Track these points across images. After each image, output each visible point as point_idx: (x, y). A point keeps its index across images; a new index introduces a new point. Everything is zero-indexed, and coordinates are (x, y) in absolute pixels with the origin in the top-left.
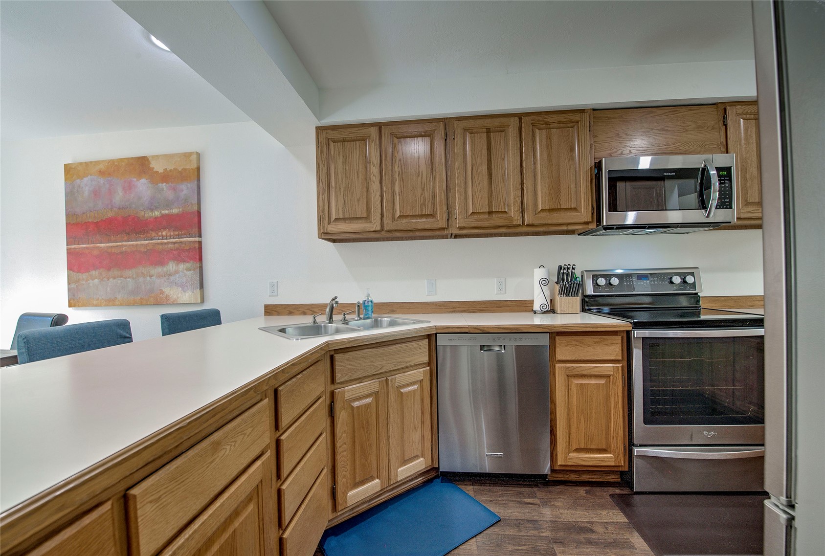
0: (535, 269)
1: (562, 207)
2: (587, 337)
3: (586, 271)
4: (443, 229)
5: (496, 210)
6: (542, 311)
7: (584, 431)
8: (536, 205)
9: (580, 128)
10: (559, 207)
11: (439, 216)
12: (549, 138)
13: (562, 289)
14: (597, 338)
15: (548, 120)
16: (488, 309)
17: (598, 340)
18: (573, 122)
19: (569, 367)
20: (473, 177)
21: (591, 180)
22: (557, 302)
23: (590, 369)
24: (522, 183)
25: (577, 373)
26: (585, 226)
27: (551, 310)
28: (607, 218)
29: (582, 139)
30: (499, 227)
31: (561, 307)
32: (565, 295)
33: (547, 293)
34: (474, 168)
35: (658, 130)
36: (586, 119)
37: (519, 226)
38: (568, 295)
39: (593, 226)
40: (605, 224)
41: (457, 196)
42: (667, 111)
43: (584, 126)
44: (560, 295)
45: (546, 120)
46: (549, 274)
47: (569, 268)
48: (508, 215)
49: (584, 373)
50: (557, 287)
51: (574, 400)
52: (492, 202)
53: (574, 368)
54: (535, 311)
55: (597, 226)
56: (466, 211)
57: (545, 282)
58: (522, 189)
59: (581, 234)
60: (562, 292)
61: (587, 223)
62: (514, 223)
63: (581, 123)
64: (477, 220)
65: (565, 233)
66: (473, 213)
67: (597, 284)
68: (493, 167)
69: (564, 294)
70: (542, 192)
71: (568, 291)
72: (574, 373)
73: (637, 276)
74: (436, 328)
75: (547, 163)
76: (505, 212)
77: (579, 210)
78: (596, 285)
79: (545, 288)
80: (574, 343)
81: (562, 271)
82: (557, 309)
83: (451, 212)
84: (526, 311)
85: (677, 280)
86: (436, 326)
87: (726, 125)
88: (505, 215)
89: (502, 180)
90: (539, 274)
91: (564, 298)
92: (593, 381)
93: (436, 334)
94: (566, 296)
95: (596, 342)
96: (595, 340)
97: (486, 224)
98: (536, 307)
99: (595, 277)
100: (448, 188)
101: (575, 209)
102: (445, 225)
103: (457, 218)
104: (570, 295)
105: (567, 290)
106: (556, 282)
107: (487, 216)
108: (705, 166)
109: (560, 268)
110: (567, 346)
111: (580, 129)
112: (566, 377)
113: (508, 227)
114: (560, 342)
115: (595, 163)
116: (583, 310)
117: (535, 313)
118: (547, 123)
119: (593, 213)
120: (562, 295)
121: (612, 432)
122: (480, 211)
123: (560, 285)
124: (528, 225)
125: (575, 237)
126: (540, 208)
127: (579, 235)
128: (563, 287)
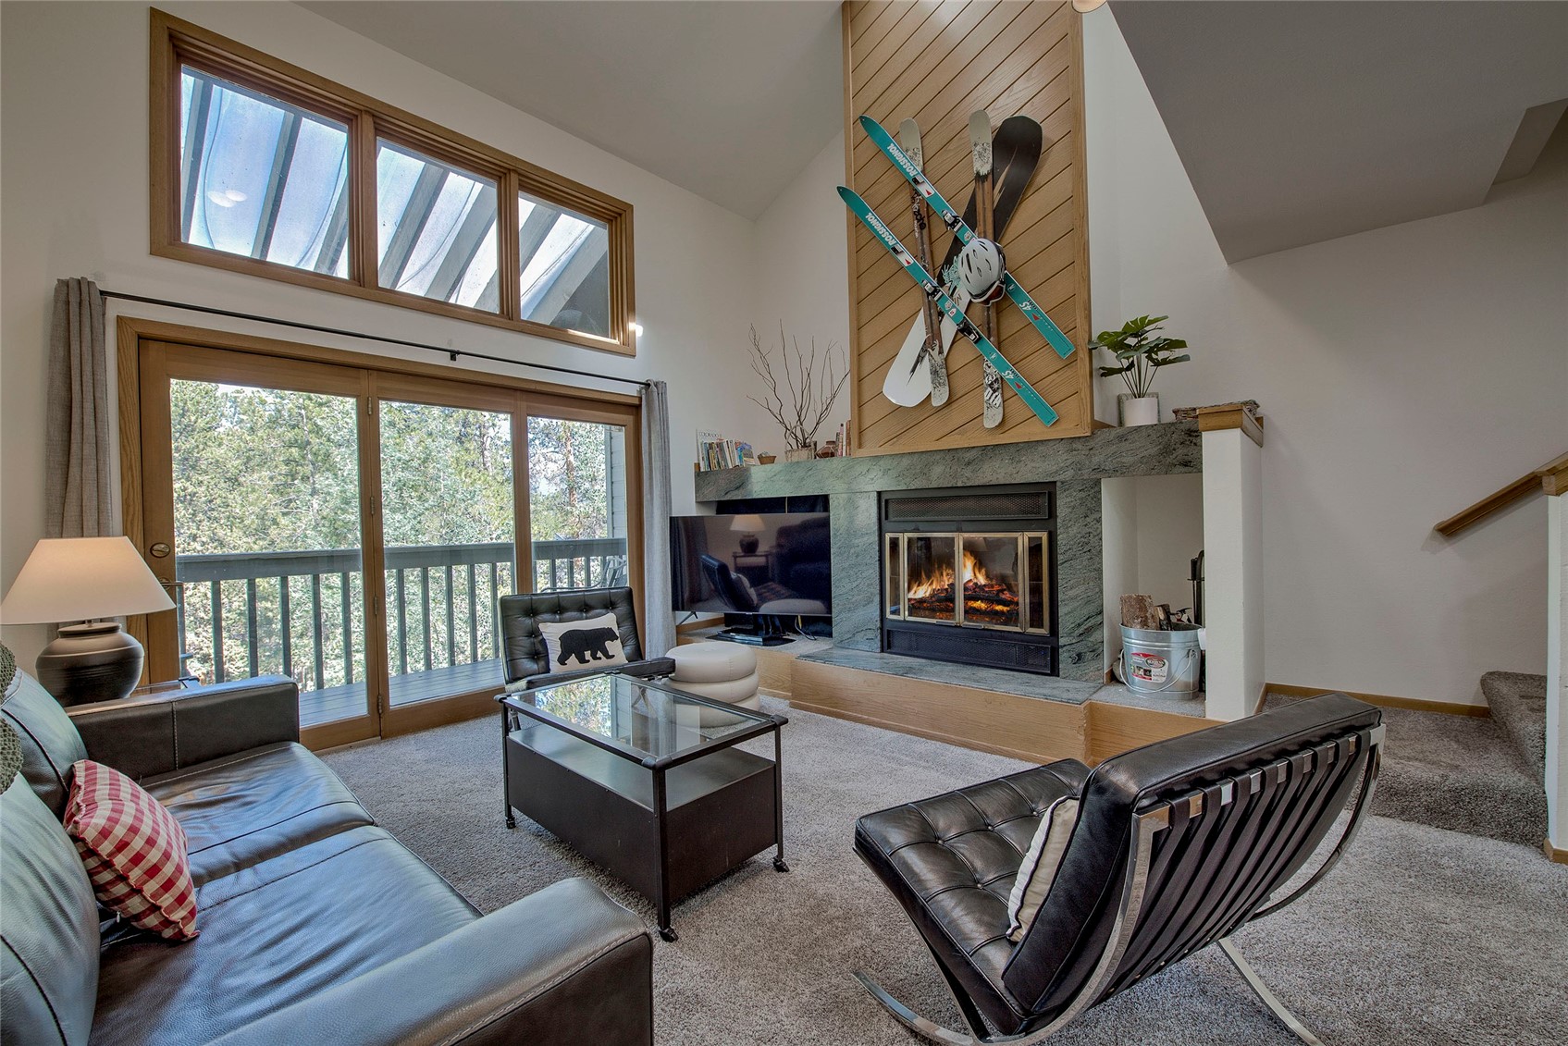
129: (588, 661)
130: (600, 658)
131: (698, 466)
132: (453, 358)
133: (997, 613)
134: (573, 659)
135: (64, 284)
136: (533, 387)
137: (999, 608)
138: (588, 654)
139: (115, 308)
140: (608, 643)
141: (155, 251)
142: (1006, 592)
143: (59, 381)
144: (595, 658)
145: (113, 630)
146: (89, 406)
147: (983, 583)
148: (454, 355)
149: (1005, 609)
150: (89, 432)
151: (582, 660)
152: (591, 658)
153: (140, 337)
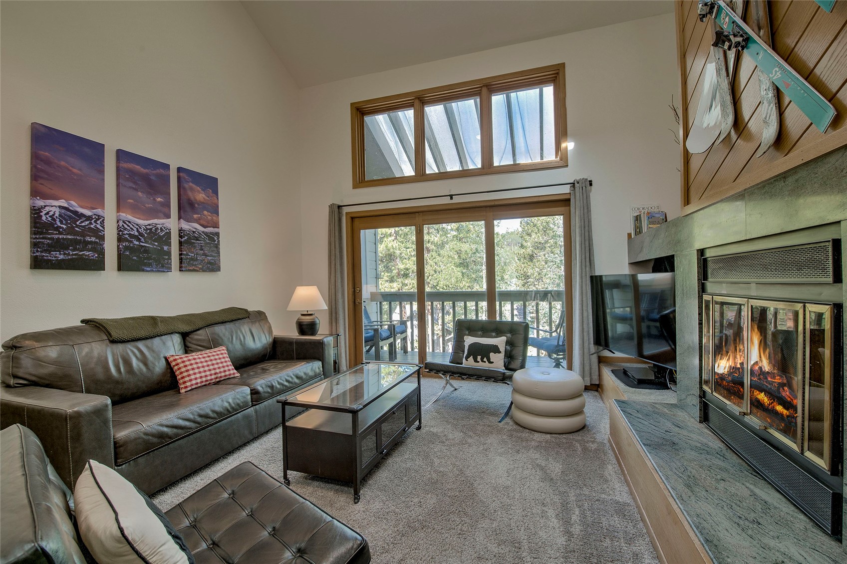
129: (479, 362)
130: (485, 362)
131: (629, 235)
132: (451, 198)
133: (776, 413)
134: (471, 359)
136: (493, 203)
137: (779, 408)
138: (479, 358)
139: (345, 210)
140: (492, 354)
141: (354, 187)
142: (786, 388)
144: (482, 361)
147: (767, 370)
148: (451, 197)
149: (785, 412)
151: (476, 361)
152: (480, 361)
153: (352, 218)
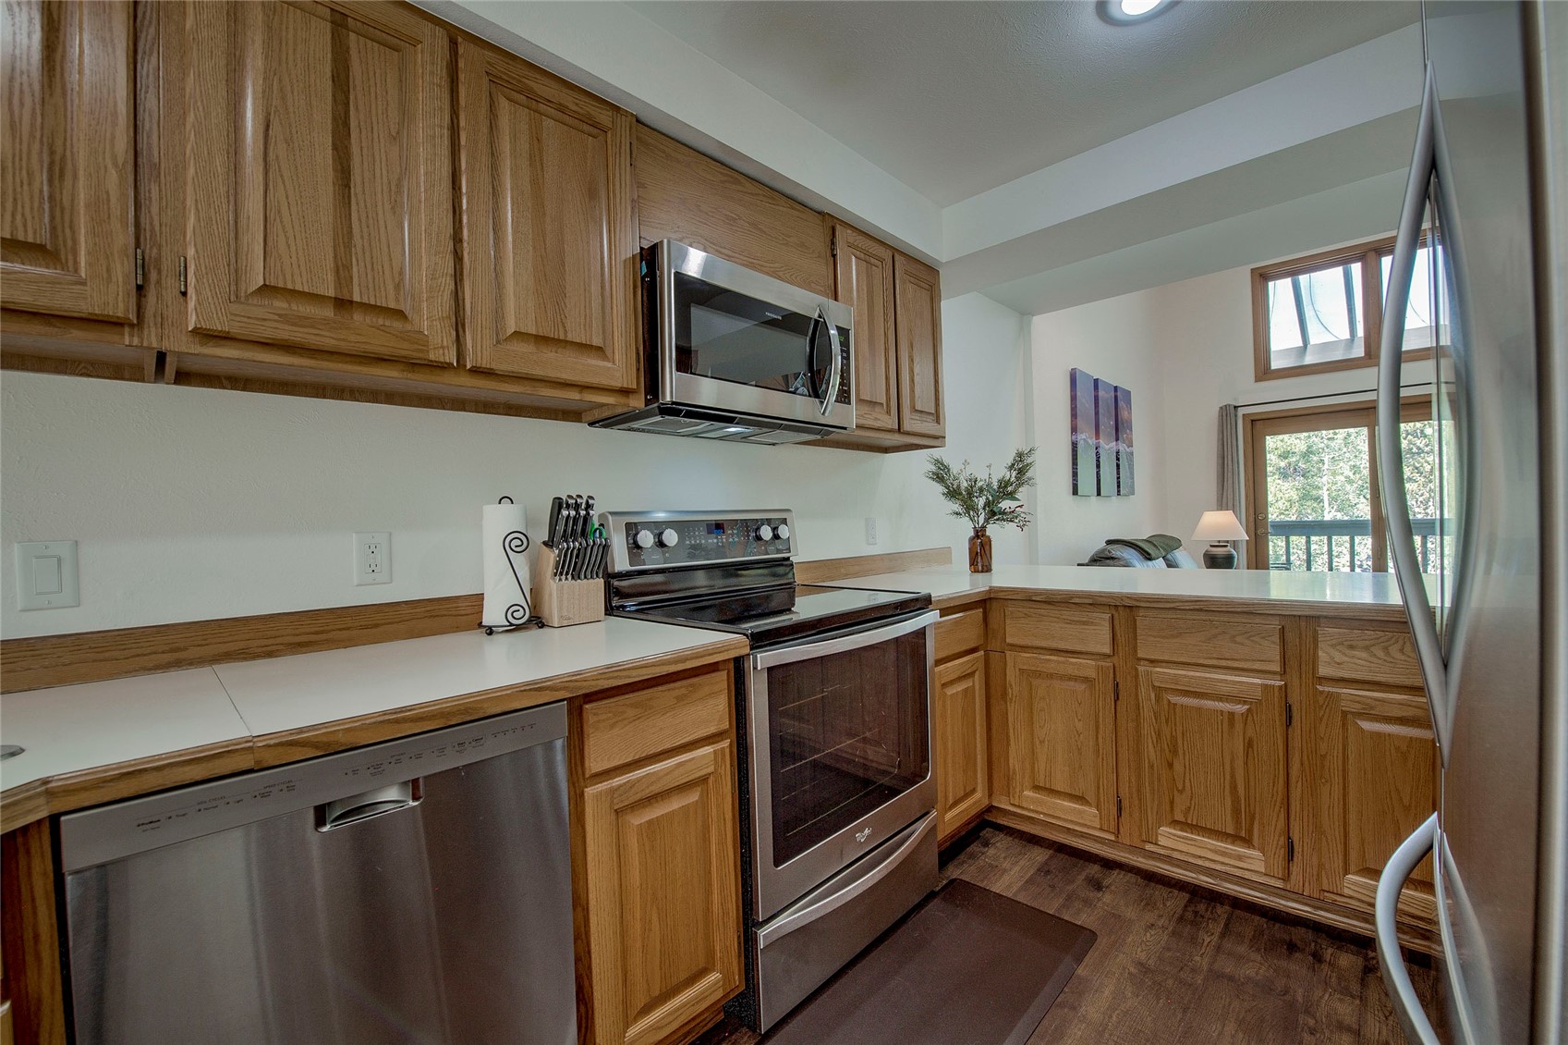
0: (484, 507)
1: (570, 338)
2: (660, 688)
3: (612, 513)
4: (116, 324)
5: (365, 300)
6: (511, 625)
7: (658, 947)
8: (499, 315)
9: (609, 147)
10: (562, 337)
11: (90, 265)
12: (536, 139)
13: (564, 561)
14: (680, 687)
15: (535, 87)
16: (330, 636)
17: (683, 691)
18: (595, 125)
19: (621, 786)
20: (271, 156)
21: (635, 287)
22: (550, 595)
23: (668, 774)
24: (457, 238)
25: (638, 797)
26: (622, 400)
27: (531, 617)
28: (674, 385)
29: (614, 175)
30: (380, 360)
31: (560, 609)
32: (570, 577)
33: (524, 574)
34: (276, 129)
35: (748, 222)
36: (623, 129)
37: (444, 367)
38: (576, 577)
39: (638, 402)
40: (668, 399)
41: (189, 202)
42: (761, 192)
43: (620, 147)
44: (558, 578)
45: (527, 81)
46: (529, 520)
47: (577, 507)
48: (409, 327)
49: (655, 789)
50: (551, 556)
51: (635, 876)
52: (348, 268)
53: (631, 785)
54: (490, 628)
55: (647, 402)
56: (237, 275)
57: (516, 543)
58: (458, 258)
59: (598, 422)
60: (563, 568)
61: (625, 392)
62: (432, 356)
63: (612, 135)
64: (285, 319)
65: (560, 416)
66: (266, 289)
67: (635, 543)
68: (355, 149)
69: (567, 574)
70: (516, 283)
71: (579, 565)
72: (632, 800)
73: (707, 525)
74: (46, 788)
75: (529, 204)
76: (400, 314)
77: (609, 353)
78: (635, 547)
79: (519, 561)
80: (631, 713)
81: (565, 513)
82: (551, 615)
83: (158, 260)
84: (457, 629)
85: (766, 533)
86: (45, 782)
87: (834, 256)
88: (397, 325)
89: (388, 206)
90: (499, 520)
91: (568, 583)
92: (675, 804)
93: (54, 820)
94: (573, 578)
95: (679, 699)
96: (676, 693)
97: (327, 340)
98: (493, 614)
99: (632, 530)
100: (142, 160)
101: (599, 349)
102: (121, 306)
103: (191, 291)
104: (582, 576)
105: (576, 563)
106: (545, 543)
107: (329, 312)
108: (820, 317)
109: (558, 504)
110: (612, 726)
111: (610, 151)
112: (613, 814)
113: (412, 365)
114: (596, 719)
115: (642, 249)
116: (610, 610)
117: (490, 631)
118: (532, 97)
119: (638, 370)
120: (564, 577)
121: (715, 917)
122: (299, 288)
123: (561, 551)
124: (476, 371)
125: (582, 428)
126: (510, 331)
127: (591, 424)
128: (565, 556)
135: (1221, 408)
139: (1241, 412)
141: (1258, 379)
143: (1221, 447)
145: (1226, 546)
146: (1230, 457)
150: (1230, 467)
153: (1252, 421)
